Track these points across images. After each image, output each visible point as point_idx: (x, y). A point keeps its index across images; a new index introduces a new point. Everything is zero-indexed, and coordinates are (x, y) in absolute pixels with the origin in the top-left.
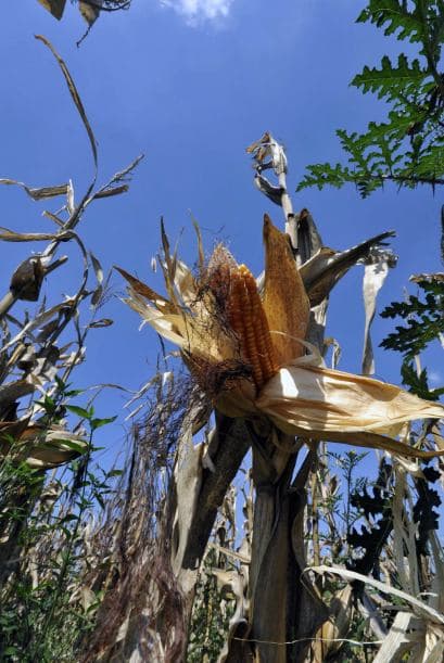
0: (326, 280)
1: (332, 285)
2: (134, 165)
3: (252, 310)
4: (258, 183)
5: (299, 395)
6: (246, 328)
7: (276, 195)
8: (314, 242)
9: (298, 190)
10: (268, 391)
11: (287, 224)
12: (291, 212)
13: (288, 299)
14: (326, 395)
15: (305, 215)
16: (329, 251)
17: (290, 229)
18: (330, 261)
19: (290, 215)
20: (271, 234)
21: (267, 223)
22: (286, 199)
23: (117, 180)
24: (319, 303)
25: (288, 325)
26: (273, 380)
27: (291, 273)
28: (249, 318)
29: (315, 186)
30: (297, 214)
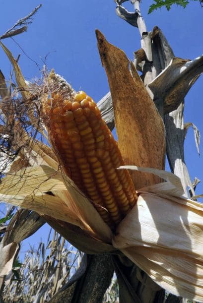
0: (180, 86)
1: (186, 90)
2: (34, 13)
3: (96, 143)
4: (119, 12)
5: (160, 239)
6: (91, 164)
7: (132, 19)
8: (167, 54)
9: (150, 12)
10: (125, 232)
11: (142, 41)
12: (145, 31)
13: (141, 120)
14: (193, 241)
15: (157, 32)
16: (180, 61)
17: (145, 45)
18: (183, 69)
19: (144, 34)
20: (109, 53)
21: (101, 42)
22: (141, 21)
23: (20, 24)
24: (176, 108)
25: (144, 145)
26: (130, 215)
27: (140, 94)
28: (93, 153)
29: (164, 7)
30: (151, 32)
